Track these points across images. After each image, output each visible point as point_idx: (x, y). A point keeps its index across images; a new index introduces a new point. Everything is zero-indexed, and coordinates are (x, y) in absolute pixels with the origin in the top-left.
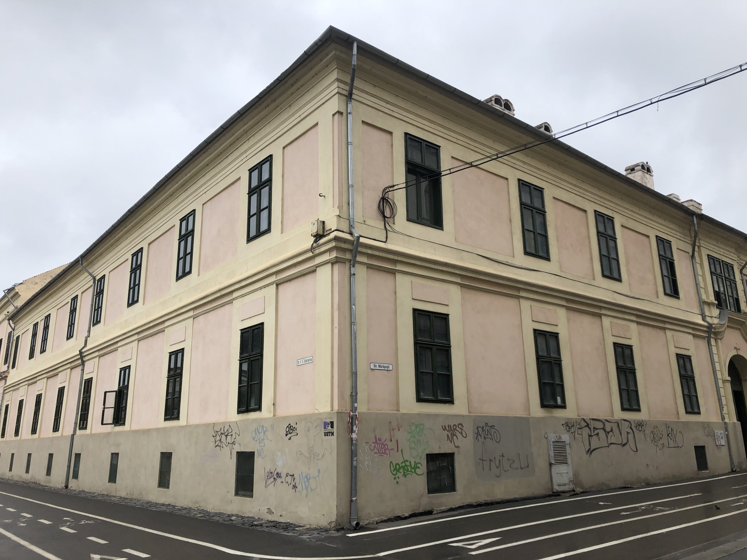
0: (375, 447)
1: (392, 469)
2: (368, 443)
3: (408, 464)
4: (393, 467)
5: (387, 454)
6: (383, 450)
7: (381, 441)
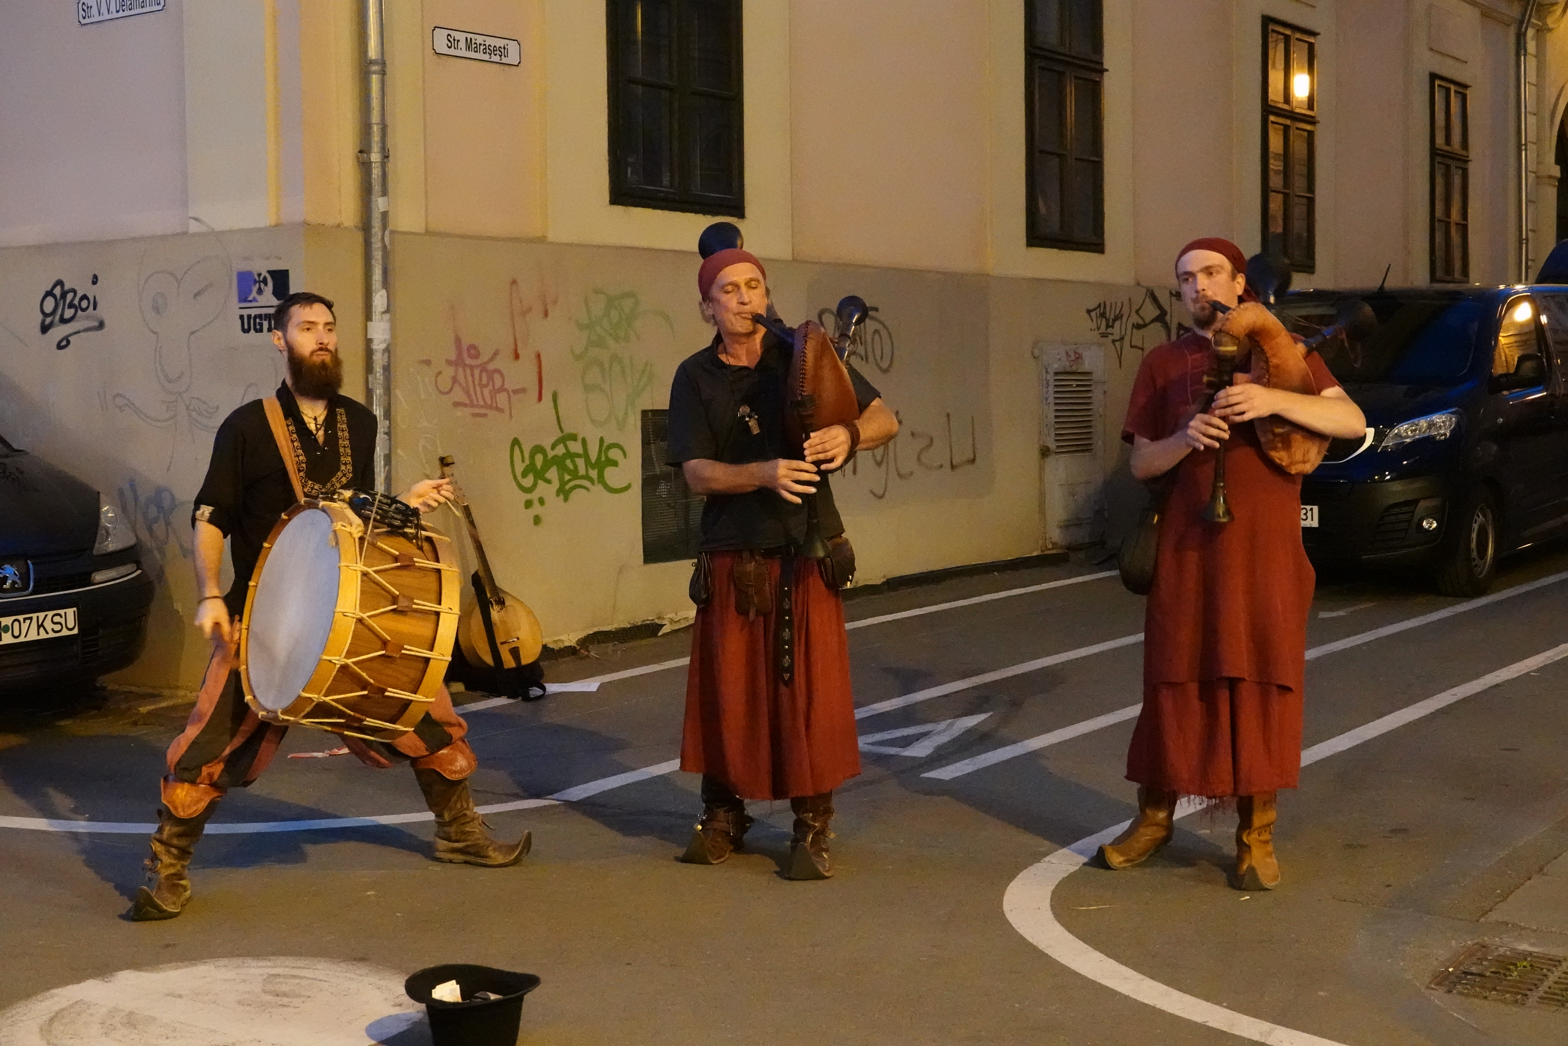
0: (455, 380)
1: (520, 468)
2: (428, 363)
3: (575, 447)
4: (523, 461)
5: (501, 410)
6: (486, 392)
7: (477, 356)
